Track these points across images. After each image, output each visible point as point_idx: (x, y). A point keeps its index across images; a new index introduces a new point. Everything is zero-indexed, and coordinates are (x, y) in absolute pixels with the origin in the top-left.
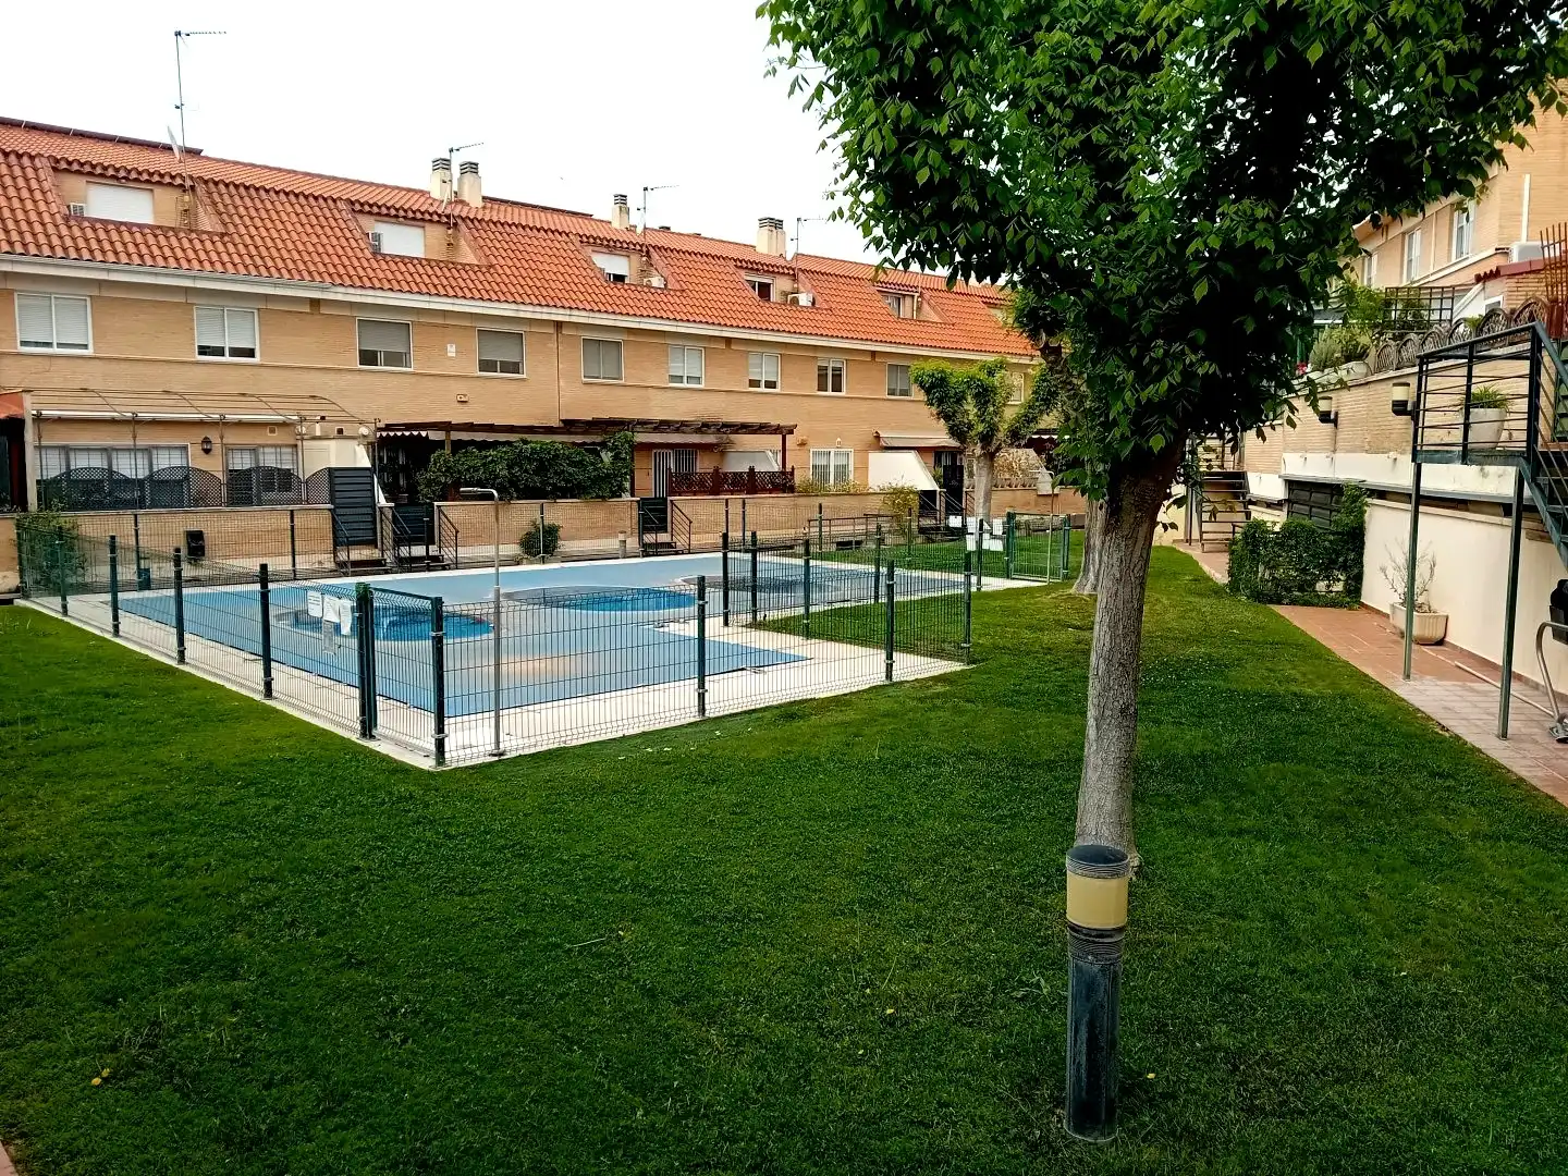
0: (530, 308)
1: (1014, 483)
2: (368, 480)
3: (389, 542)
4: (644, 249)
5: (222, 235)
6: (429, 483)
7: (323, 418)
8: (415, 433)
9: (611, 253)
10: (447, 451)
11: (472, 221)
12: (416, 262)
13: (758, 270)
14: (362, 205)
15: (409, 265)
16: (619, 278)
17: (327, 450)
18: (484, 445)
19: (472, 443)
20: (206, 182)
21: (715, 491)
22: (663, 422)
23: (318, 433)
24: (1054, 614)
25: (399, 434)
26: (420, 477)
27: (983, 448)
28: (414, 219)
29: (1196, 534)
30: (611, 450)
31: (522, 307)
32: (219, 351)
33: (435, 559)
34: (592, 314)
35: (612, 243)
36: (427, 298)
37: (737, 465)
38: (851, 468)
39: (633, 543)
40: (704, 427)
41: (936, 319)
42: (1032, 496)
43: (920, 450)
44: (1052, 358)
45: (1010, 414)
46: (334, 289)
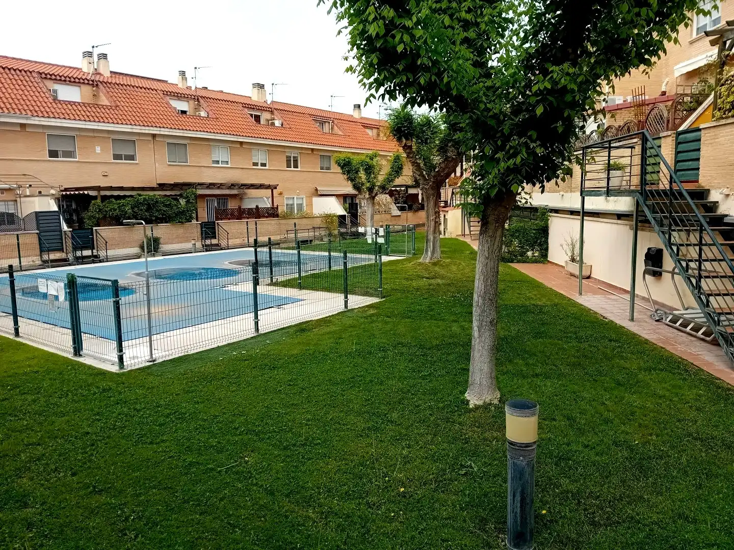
0: (139, 127)
1: (381, 210)
2: (57, 217)
3: (70, 249)
4: (196, 98)
6: (90, 218)
7: (30, 186)
8: (81, 192)
9: (179, 100)
10: (99, 201)
11: (106, 83)
12: (77, 104)
13: (254, 108)
14: (46, 75)
15: (73, 106)
16: (184, 112)
17: (33, 202)
18: (118, 198)
19: (112, 196)
21: (239, 217)
22: (211, 184)
23: (28, 194)
24: (416, 272)
25: (72, 193)
26: (85, 215)
27: (369, 195)
28: (74, 82)
29: (467, 232)
30: (185, 198)
31: (134, 127)
33: (96, 257)
34: (171, 130)
35: (179, 95)
36: (84, 123)
37: (249, 205)
38: (304, 205)
39: (199, 245)
40: (232, 186)
41: (340, 133)
42: (388, 216)
43: (337, 196)
44: (408, 151)
45: (381, 178)
46: (33, 118)
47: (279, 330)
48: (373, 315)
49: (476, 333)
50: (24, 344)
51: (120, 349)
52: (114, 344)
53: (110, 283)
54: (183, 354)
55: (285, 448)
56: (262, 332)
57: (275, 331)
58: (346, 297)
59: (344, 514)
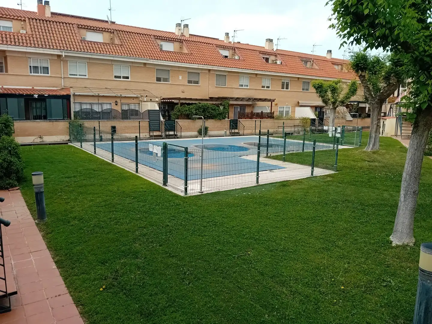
0: (202, 65)
1: (339, 116)
2: (158, 113)
3: (163, 130)
4: (234, 48)
5: (121, 45)
6: (174, 114)
7: (147, 96)
8: (171, 101)
9: (224, 50)
10: (179, 105)
11: (187, 41)
12: (171, 52)
13: (265, 54)
14: (157, 37)
15: (170, 53)
16: (226, 57)
17: (147, 105)
18: (189, 104)
19: (186, 103)
20: (117, 31)
21: (251, 118)
22: (237, 98)
23: (145, 100)
24: (360, 157)
25: (166, 101)
26: (172, 113)
27: (333, 106)
28: (171, 40)
29: (399, 133)
30: (223, 106)
31: (200, 65)
32: (120, 77)
33: (176, 135)
34: (219, 67)
35: (225, 47)
36: (174, 63)
37: (257, 110)
38: (290, 111)
39: (228, 132)
40: (249, 100)
41: (317, 68)
42: (344, 121)
43: (311, 107)
44: (362, 79)
45: (341, 96)
46: (150, 60)
47: (270, 183)
48: (330, 181)
49: (402, 199)
50: (140, 177)
51: (186, 184)
52: (183, 182)
53: (183, 149)
54: (217, 191)
55: (271, 251)
56: (260, 184)
57: (267, 184)
58: (313, 168)
59: (305, 295)
